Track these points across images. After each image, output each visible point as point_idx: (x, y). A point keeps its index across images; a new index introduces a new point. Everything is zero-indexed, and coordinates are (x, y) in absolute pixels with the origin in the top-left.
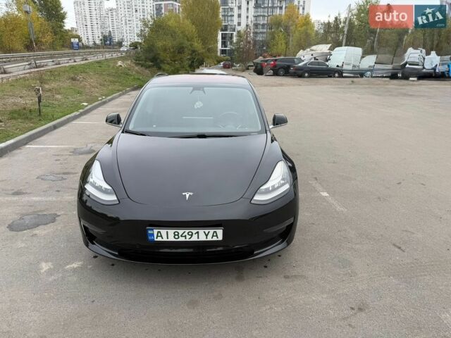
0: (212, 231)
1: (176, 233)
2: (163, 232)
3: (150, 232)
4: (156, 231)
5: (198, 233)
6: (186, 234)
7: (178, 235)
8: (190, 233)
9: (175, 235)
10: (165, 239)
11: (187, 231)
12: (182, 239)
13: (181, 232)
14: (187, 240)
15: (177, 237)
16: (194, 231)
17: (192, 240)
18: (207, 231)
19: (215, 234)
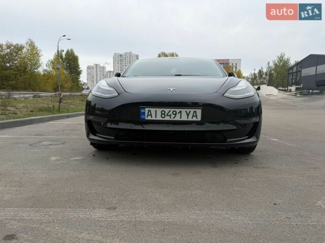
0: (192, 111)
1: (163, 112)
2: (153, 110)
3: (142, 111)
4: (147, 110)
5: (181, 112)
6: (171, 113)
7: (164, 114)
8: (174, 113)
9: (162, 114)
10: (154, 118)
11: (172, 110)
12: (167, 118)
13: (167, 110)
14: (172, 119)
15: (163, 116)
16: (178, 110)
17: (175, 119)
18: (188, 111)
19: (195, 115)
